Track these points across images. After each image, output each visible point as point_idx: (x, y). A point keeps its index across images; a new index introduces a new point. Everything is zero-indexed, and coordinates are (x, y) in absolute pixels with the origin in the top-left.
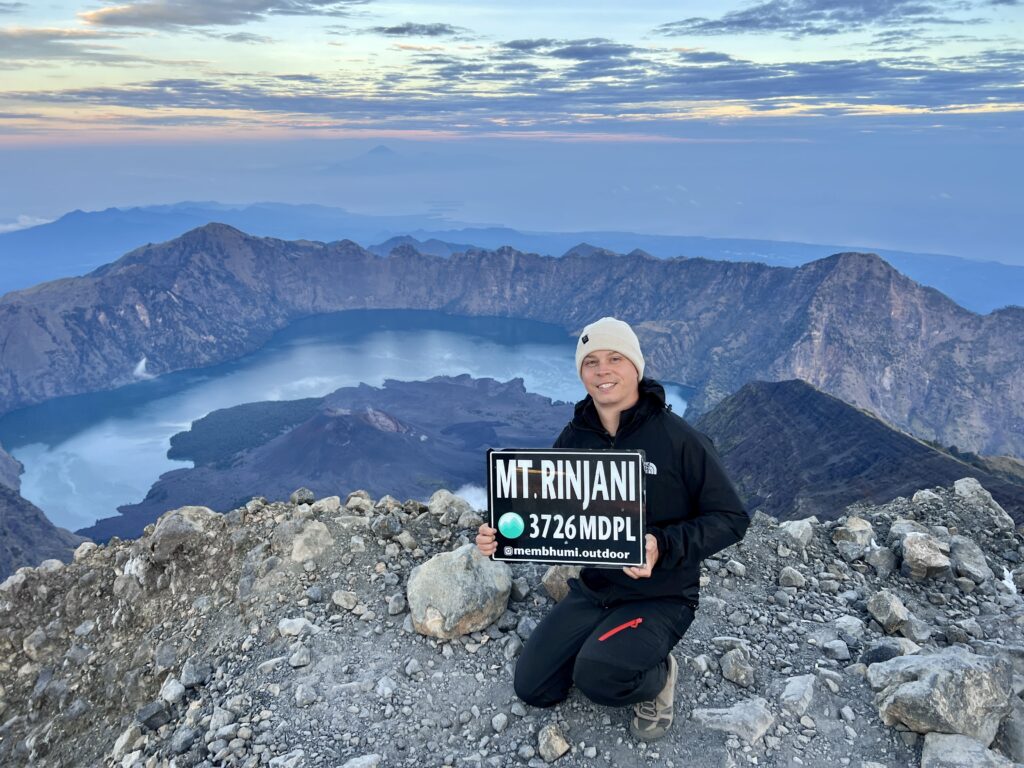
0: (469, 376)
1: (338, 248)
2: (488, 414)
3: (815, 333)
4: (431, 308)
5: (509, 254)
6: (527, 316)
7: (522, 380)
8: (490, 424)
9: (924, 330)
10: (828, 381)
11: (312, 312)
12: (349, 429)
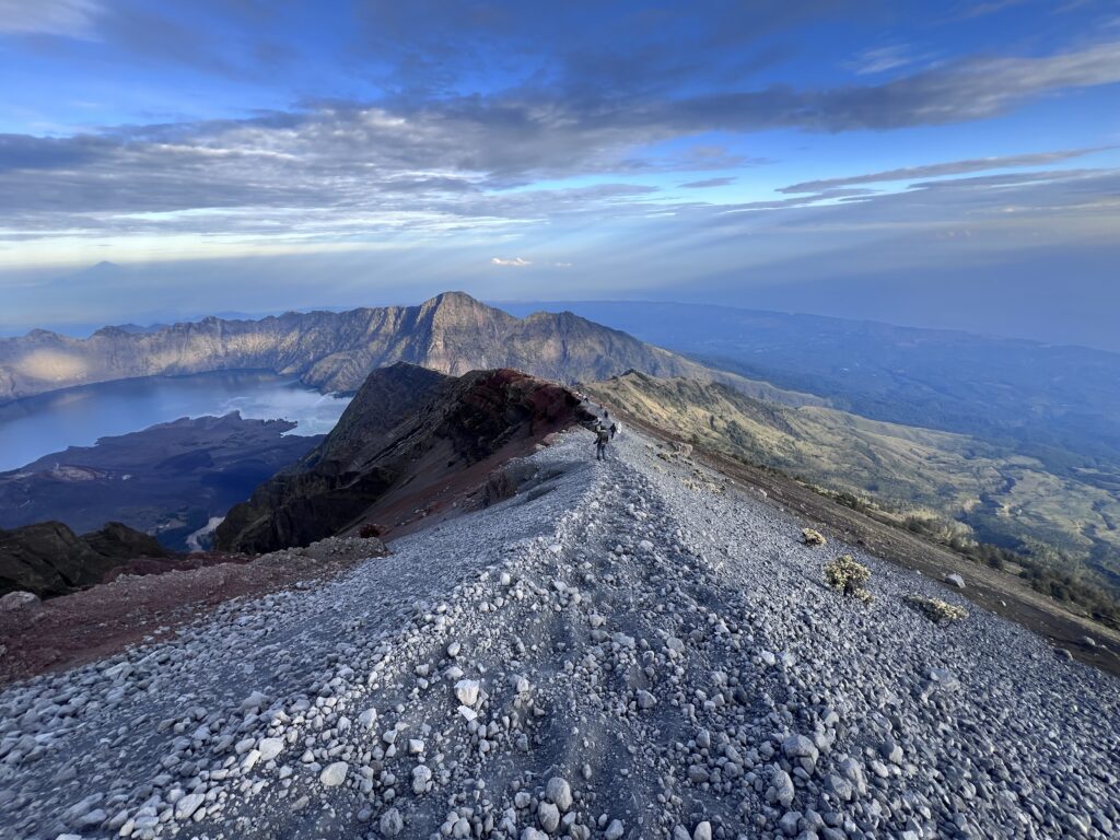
0: (188, 418)
1: (31, 338)
2: (205, 443)
3: (438, 343)
4: (150, 374)
5: (215, 323)
6: (242, 366)
7: (238, 413)
8: (206, 450)
9: (497, 331)
10: (451, 369)
11: (15, 398)
12: (26, 490)
